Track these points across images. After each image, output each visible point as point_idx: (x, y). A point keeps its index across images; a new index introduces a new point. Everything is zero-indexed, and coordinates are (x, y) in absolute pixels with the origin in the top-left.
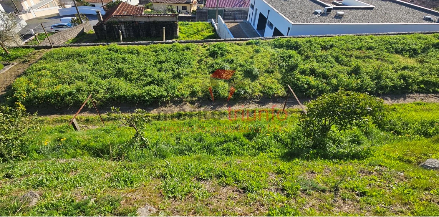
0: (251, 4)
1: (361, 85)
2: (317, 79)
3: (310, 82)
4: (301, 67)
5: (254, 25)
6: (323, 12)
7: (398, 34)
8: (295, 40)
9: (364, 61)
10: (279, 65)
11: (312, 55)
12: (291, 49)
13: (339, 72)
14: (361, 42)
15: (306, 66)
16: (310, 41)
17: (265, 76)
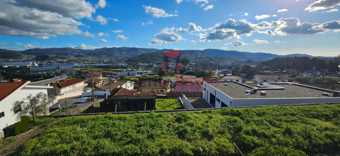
0: (204, 88)
1: (297, 144)
2: (260, 139)
3: (255, 141)
4: (245, 128)
5: (207, 100)
6: (251, 92)
7: (309, 105)
8: (236, 109)
9: (292, 124)
10: (228, 127)
11: (251, 120)
12: (235, 116)
13: (275, 132)
14: (284, 110)
15: (249, 128)
16: (247, 110)
17: (218, 137)
